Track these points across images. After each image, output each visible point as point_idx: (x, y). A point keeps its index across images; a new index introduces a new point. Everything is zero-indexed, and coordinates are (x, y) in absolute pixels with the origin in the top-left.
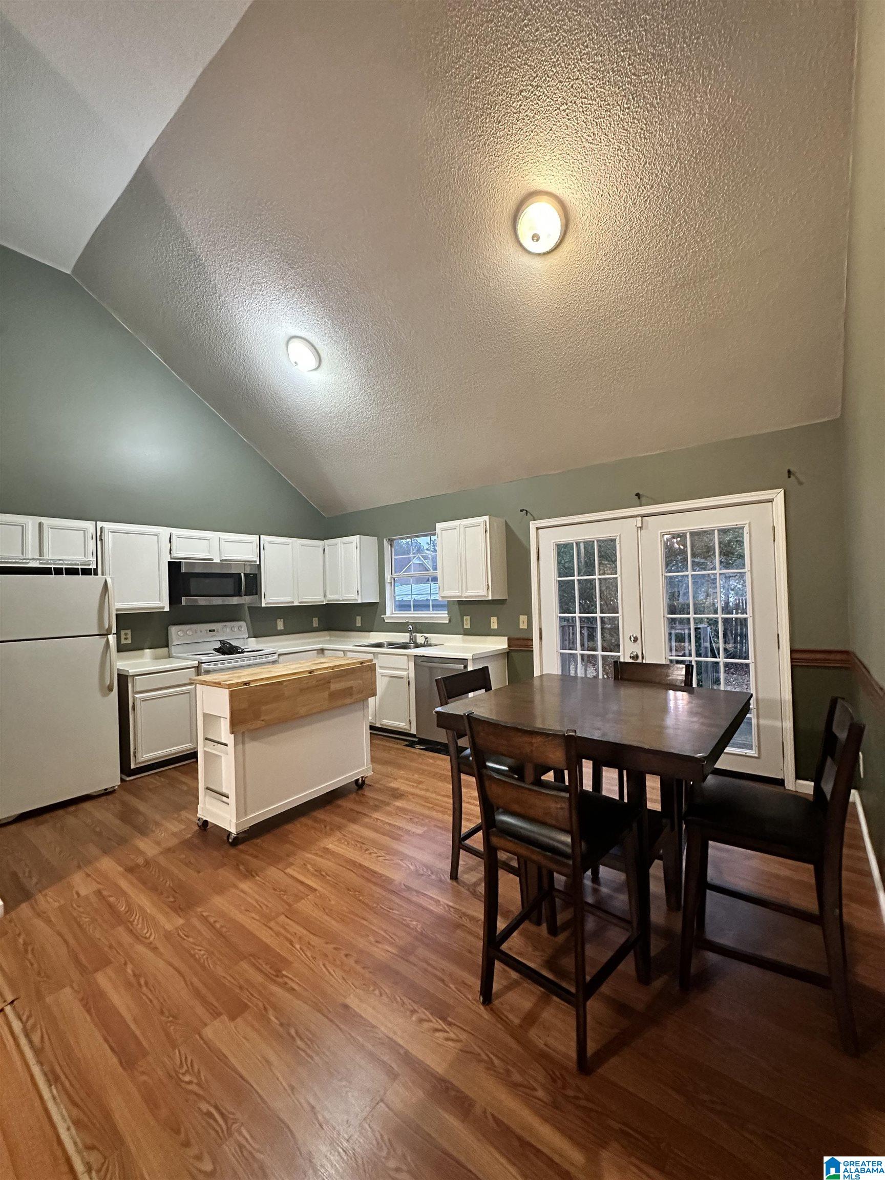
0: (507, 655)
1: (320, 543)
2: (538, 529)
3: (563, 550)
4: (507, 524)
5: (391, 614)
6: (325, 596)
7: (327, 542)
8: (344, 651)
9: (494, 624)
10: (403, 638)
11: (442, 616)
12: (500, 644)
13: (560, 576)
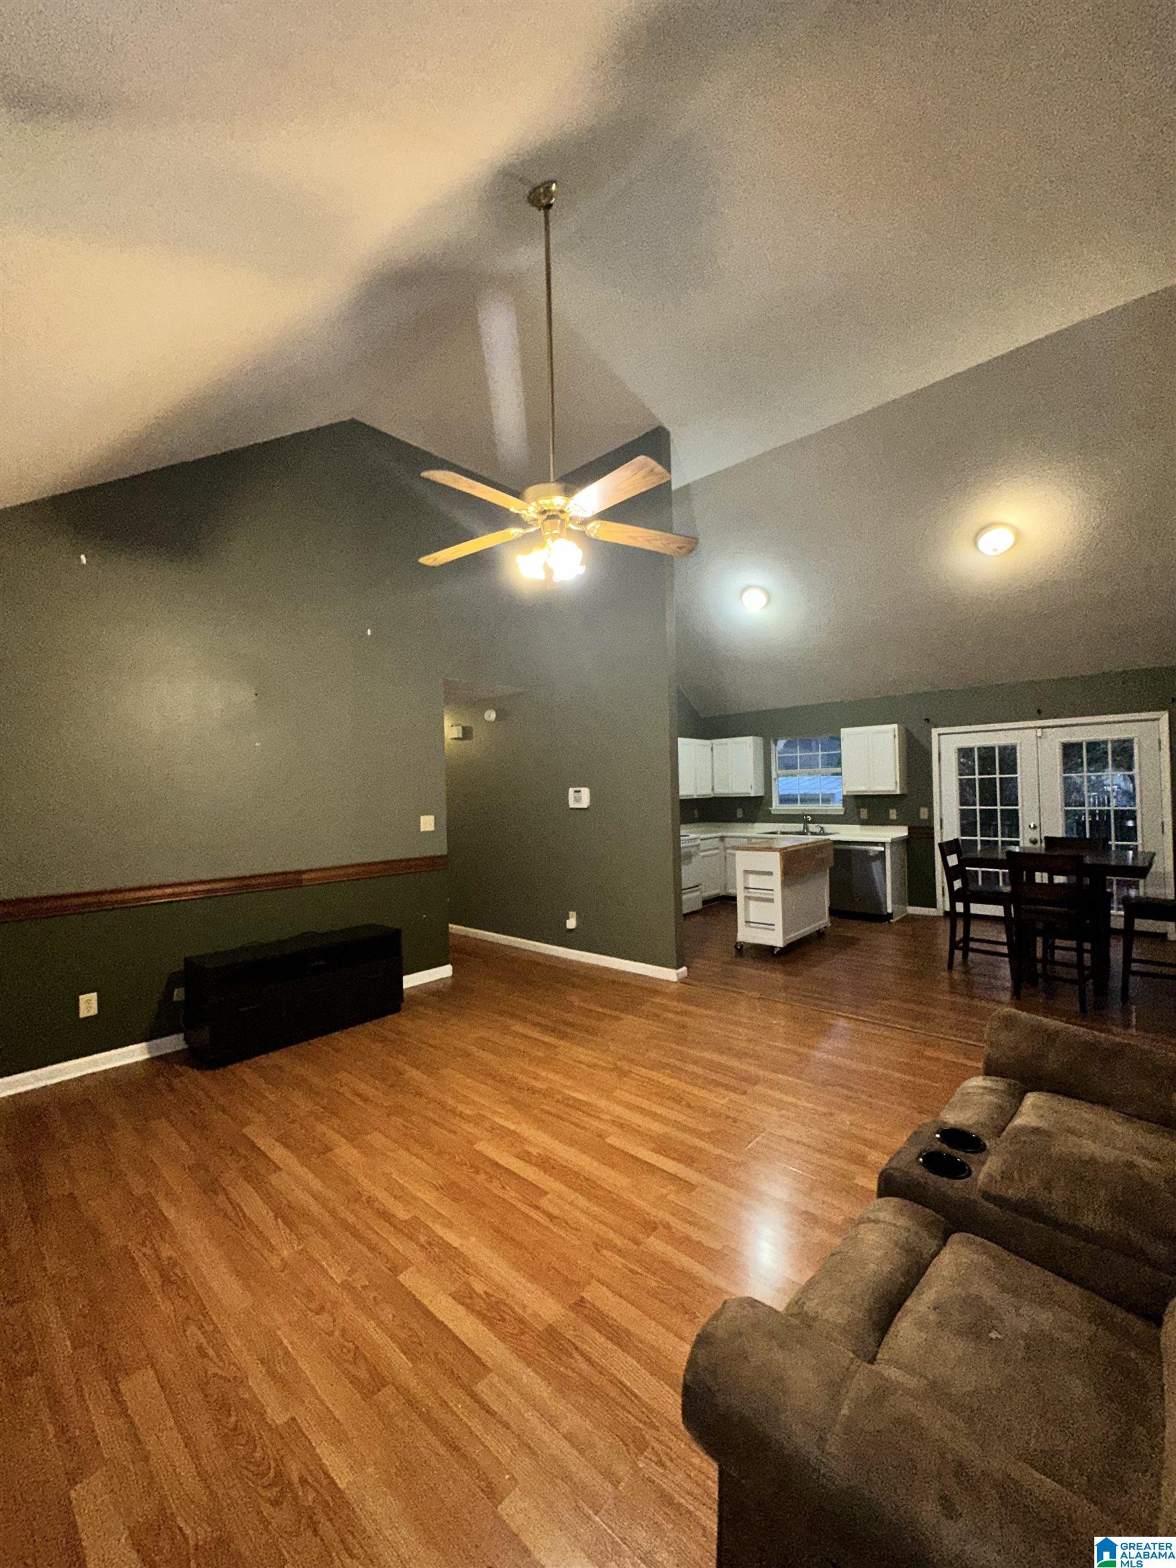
0: (905, 842)
1: (708, 742)
2: (939, 735)
3: (965, 753)
4: (907, 730)
5: (777, 807)
6: (713, 789)
7: (716, 741)
8: (748, 838)
9: (893, 814)
10: (799, 827)
11: (837, 808)
12: (902, 832)
13: (960, 775)
